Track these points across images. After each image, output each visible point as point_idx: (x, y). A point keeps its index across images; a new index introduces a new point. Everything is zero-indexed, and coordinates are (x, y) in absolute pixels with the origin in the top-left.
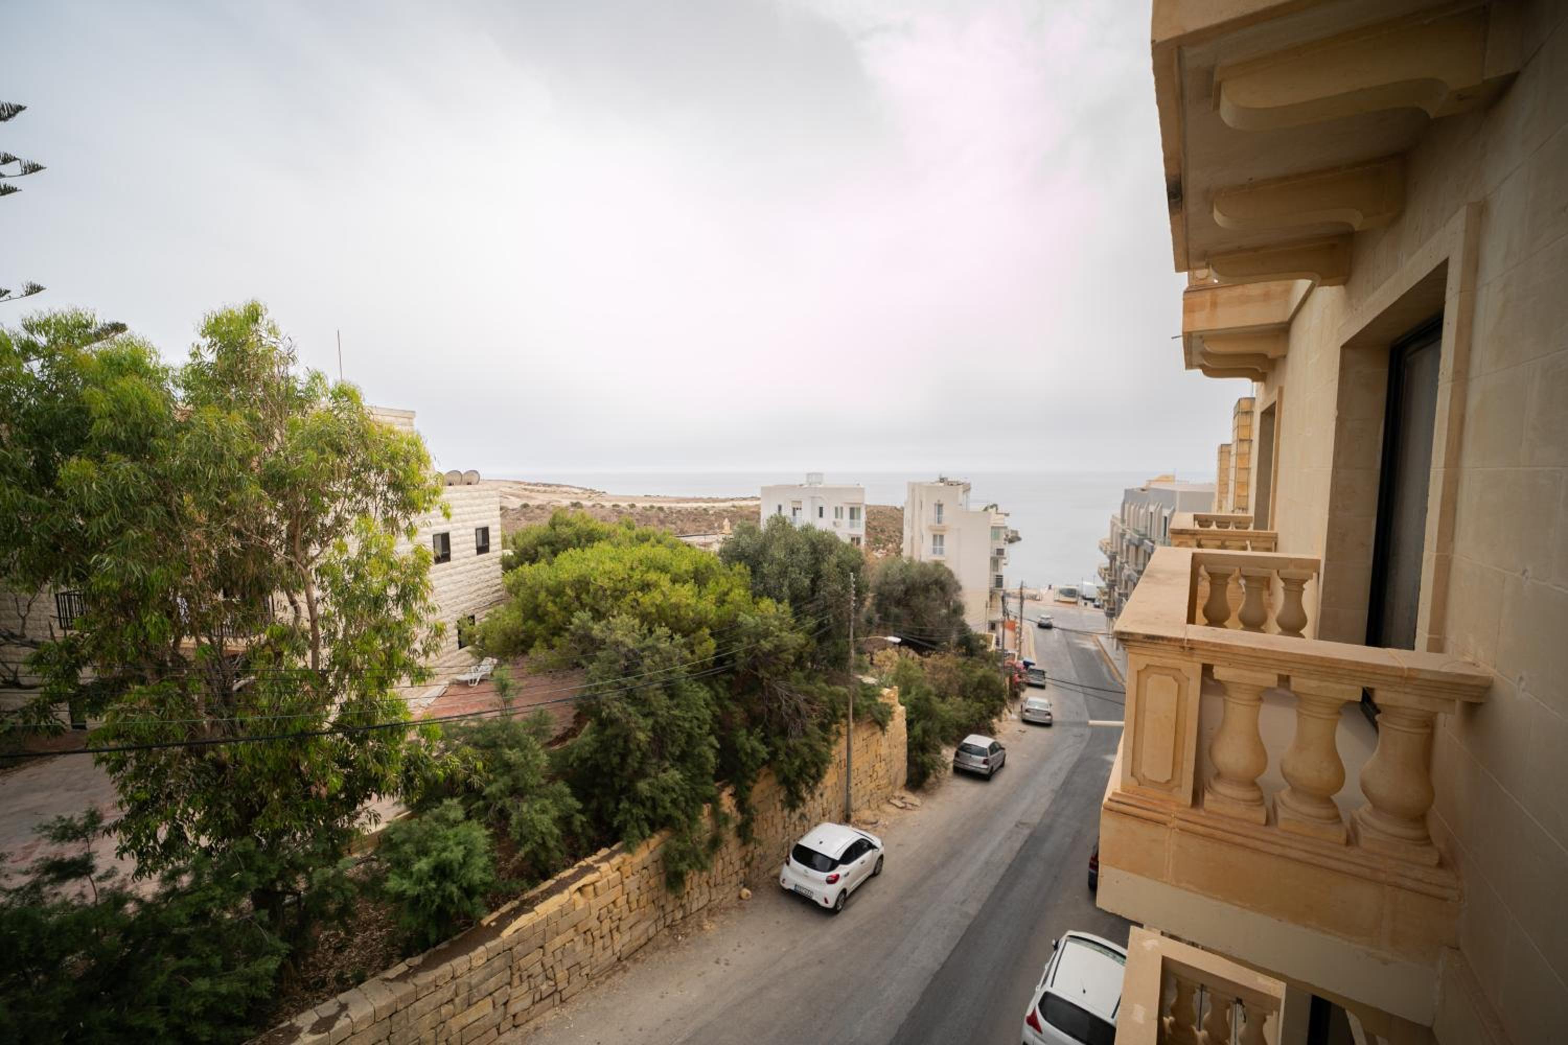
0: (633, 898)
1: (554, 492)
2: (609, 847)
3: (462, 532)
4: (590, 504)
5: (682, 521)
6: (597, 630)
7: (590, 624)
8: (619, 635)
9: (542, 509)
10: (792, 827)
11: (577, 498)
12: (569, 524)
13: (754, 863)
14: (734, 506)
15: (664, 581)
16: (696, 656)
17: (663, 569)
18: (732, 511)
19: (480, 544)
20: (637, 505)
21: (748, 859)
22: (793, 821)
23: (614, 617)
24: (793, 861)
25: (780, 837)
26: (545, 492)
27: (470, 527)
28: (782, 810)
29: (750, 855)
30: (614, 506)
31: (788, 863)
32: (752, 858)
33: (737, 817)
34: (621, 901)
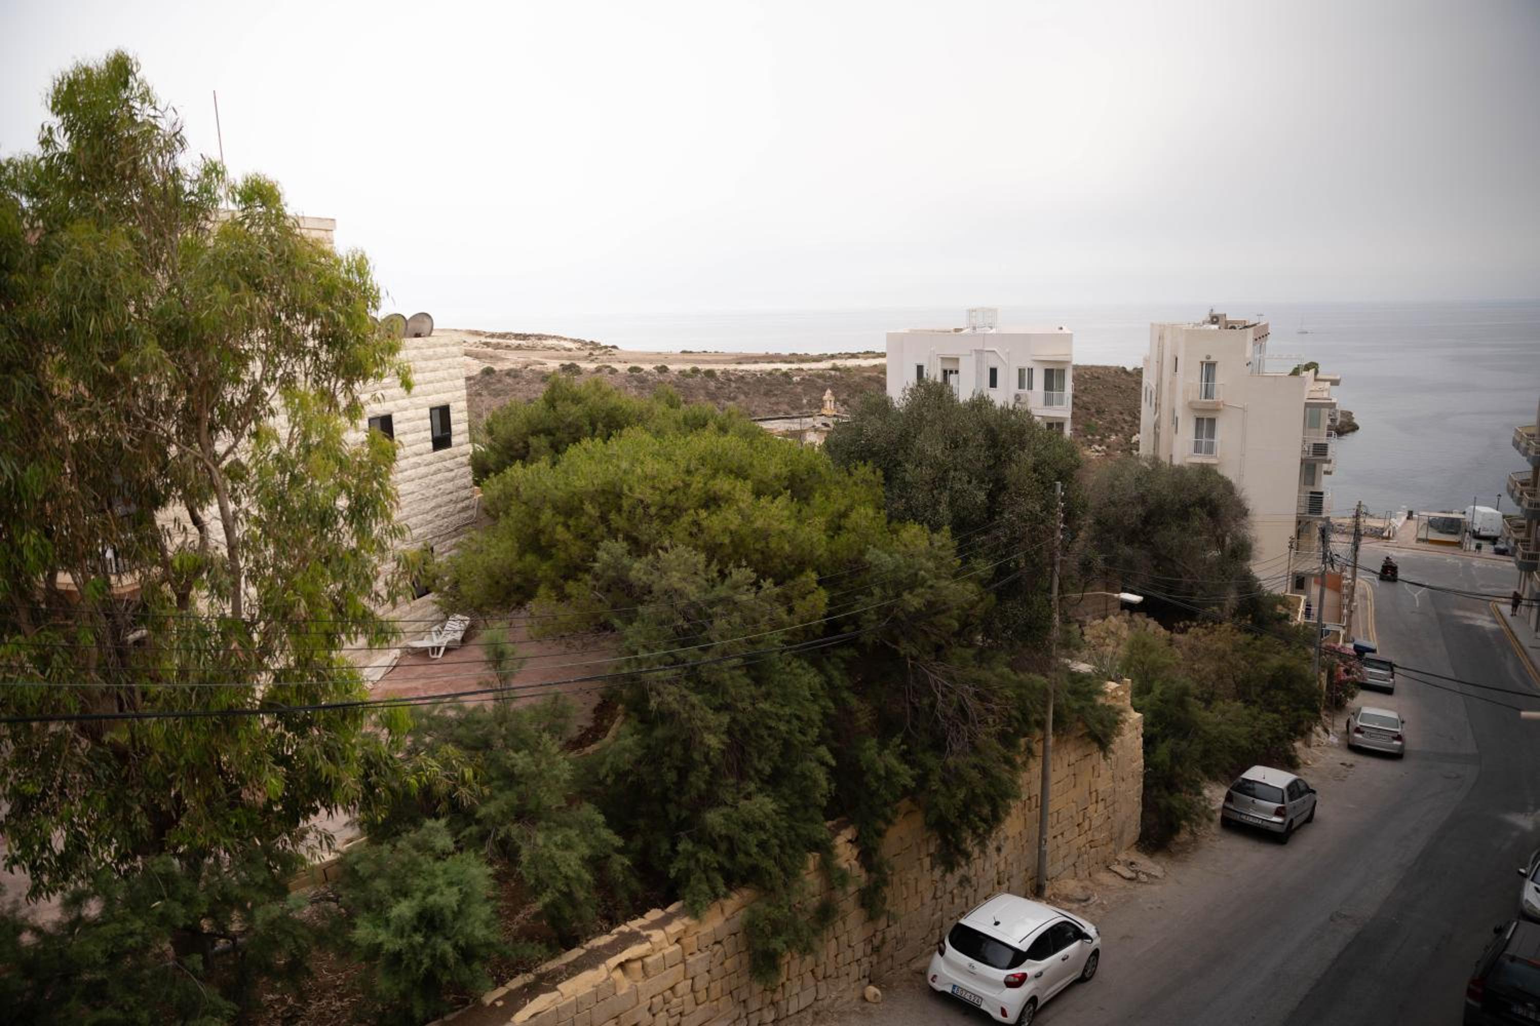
0: (700, 984)
1: (533, 348)
2: (664, 908)
3: (410, 414)
4: (592, 366)
5: (746, 394)
6: (638, 570)
7: (626, 561)
8: (675, 579)
9: (515, 377)
10: (948, 897)
11: (569, 358)
12: (577, 400)
13: (886, 949)
14: (835, 368)
15: (743, 492)
16: (796, 619)
17: (740, 473)
18: (831, 377)
19: (438, 433)
20: (669, 367)
21: (876, 942)
22: (949, 889)
23: (666, 550)
24: (950, 950)
25: (927, 911)
26: (518, 348)
27: (423, 407)
28: (932, 868)
29: (879, 936)
30: (632, 370)
31: (942, 953)
32: (883, 941)
33: (859, 876)
34: (684, 987)
